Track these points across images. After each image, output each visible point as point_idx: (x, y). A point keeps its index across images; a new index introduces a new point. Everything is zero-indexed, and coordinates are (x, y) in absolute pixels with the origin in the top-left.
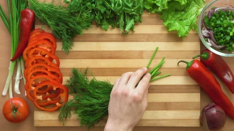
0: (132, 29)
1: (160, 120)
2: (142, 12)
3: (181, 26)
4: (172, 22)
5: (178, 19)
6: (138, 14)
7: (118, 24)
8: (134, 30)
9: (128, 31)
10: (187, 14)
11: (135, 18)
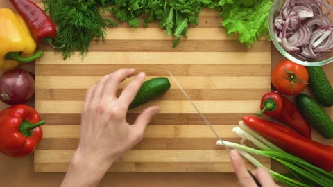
0: (183, 33)
1: (213, 163)
2: (199, 9)
3: (245, 28)
4: (234, 22)
5: (243, 19)
6: (193, 13)
7: (164, 25)
8: (187, 35)
9: (178, 36)
10: (256, 13)
11: (188, 18)
